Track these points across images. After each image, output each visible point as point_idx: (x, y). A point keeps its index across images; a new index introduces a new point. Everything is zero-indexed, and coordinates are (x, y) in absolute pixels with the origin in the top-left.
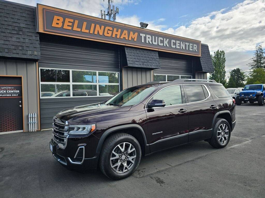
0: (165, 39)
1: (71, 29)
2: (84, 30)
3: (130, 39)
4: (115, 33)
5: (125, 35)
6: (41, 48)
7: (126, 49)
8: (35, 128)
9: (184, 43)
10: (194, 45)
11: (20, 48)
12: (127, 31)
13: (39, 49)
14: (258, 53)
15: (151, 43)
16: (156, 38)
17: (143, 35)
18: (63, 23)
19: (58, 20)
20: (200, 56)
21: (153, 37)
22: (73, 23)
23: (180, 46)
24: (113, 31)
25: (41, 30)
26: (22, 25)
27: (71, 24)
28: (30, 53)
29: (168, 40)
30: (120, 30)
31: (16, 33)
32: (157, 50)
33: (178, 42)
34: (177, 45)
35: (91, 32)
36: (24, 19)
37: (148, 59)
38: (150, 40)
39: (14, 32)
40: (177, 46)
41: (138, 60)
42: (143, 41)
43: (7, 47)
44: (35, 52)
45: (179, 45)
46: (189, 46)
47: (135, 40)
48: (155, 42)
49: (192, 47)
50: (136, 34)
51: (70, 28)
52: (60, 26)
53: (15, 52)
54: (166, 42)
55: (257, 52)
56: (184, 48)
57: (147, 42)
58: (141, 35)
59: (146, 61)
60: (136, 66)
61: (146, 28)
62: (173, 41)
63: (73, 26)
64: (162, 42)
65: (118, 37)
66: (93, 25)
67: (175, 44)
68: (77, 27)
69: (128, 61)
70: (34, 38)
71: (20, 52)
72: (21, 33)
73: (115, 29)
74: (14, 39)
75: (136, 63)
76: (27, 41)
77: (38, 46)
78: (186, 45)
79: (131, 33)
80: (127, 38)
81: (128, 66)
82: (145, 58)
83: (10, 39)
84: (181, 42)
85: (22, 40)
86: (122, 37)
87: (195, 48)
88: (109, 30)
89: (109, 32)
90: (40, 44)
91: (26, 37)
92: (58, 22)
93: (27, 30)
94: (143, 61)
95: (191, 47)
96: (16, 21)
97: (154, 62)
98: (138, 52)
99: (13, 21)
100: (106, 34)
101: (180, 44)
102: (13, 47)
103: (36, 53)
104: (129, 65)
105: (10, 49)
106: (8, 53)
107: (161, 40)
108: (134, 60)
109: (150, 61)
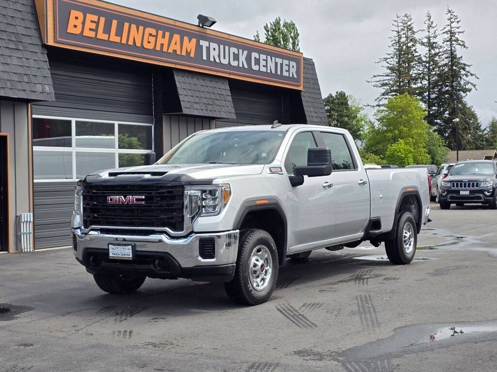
0: (241, 51)
1: (94, 37)
2: (114, 38)
3: (184, 53)
4: (160, 40)
5: (176, 44)
7: (175, 74)
8: (30, 244)
9: (273, 58)
10: (293, 64)
11: (26, 79)
12: (179, 36)
13: (50, 81)
15: (217, 61)
16: (227, 48)
17: (204, 44)
18: (83, 23)
19: (77, 18)
20: (301, 88)
21: (222, 47)
22: (97, 23)
23: (266, 66)
24: (156, 36)
25: (51, 42)
26: (21, 30)
27: (93, 26)
28: (39, 88)
29: (246, 52)
30: (167, 34)
31: (14, 47)
32: (227, 76)
33: (263, 57)
34: (263, 63)
35: (124, 41)
36: (19, 15)
37: (213, 96)
38: (216, 54)
39: (12, 47)
40: (261, 66)
41: (197, 100)
42: (205, 58)
43: (9, 78)
44: (46, 86)
46: (282, 65)
47: (192, 55)
48: (224, 58)
49: (287, 68)
50: (194, 40)
51: (92, 34)
52: (78, 31)
53: (20, 86)
54: (242, 58)
56: (273, 72)
57: (212, 59)
58: (202, 42)
59: (211, 102)
60: (196, 113)
61: (211, 28)
62: (255, 55)
63: (96, 30)
64: (236, 57)
65: (165, 50)
66: (126, 25)
67: (257, 62)
68: (104, 33)
69: (182, 103)
70: (40, 56)
71: (26, 87)
72: (21, 47)
73: (160, 32)
74: (14, 61)
75: (195, 106)
76: (32, 63)
77: (48, 73)
78: (276, 64)
79: (186, 39)
80: (178, 52)
81: (183, 112)
82: (208, 95)
83: (9, 61)
84: (269, 57)
85: (25, 62)
86: (170, 51)
87: (293, 70)
88: (150, 35)
89: (150, 39)
90: (51, 70)
91: (29, 55)
92: (76, 22)
93: (29, 40)
94: (205, 101)
95: (285, 68)
96: (10, 21)
97: (224, 103)
98: (195, 81)
99: (6, 22)
100: (146, 45)
101: (266, 61)
102: (15, 78)
103: (47, 89)
104: (186, 111)
105: (13, 82)
106: (12, 89)
107: (234, 53)
108: (192, 99)
109: (217, 102)
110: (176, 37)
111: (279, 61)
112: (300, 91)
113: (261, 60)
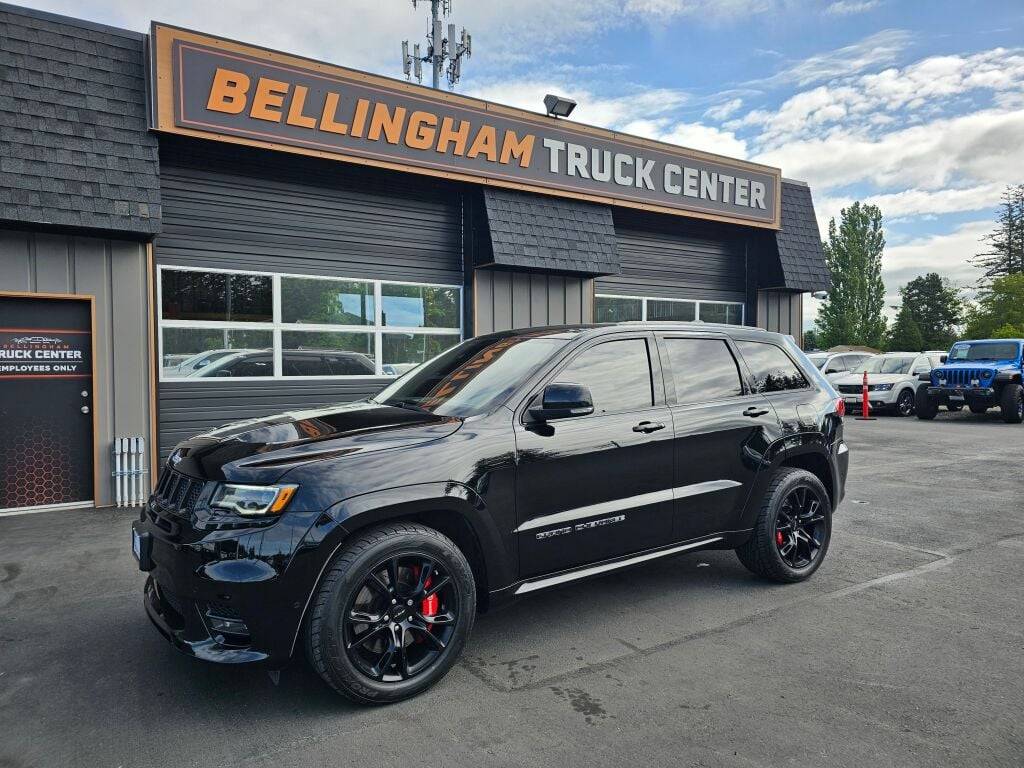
0: (639, 161)
1: (278, 120)
2: (328, 124)
3: (505, 158)
4: (447, 134)
5: (486, 142)
6: (166, 192)
7: (487, 196)
8: (137, 493)
9: (714, 176)
10: (755, 185)
11: (87, 191)
12: (493, 129)
13: (156, 197)
14: (1014, 214)
15: (585, 174)
16: (607, 155)
17: (555, 145)
18: (251, 95)
19: (232, 84)
20: (776, 226)
21: (595, 153)
22: (288, 97)
23: (699, 188)
24: (439, 128)
25: (165, 124)
26: (95, 104)
27: (278, 101)
28: (121, 208)
29: (651, 164)
30: (465, 125)
31: (71, 133)
32: (610, 202)
33: (689, 172)
34: (688, 182)
35: (357, 131)
36: (100, 78)
37: (573, 236)
38: (582, 163)
39: (63, 131)
40: (686, 187)
41: (534, 241)
42: (555, 168)
43: (37, 187)
44: (140, 205)
45: (694, 183)
46: (733, 187)
47: (525, 162)
48: (602, 170)
49: (745, 192)
50: (530, 140)
51: (276, 116)
52: (238, 106)
53: (65, 204)
54: (644, 173)
55: (1011, 211)
56: (714, 197)
57: (572, 171)
58: (548, 142)
59: (565, 245)
60: (526, 263)
61: (569, 118)
62: (670, 168)
63: (286, 109)
64: (630, 170)
65: (460, 150)
66: (364, 105)
67: (678, 179)
68: (304, 113)
69: (494, 246)
70: (139, 152)
71: (88, 206)
72: (89, 133)
73: (448, 122)
74: (64, 158)
75: (526, 251)
76: (111, 163)
77: (154, 183)
78: (721, 185)
79: (511, 135)
80: (492, 157)
81: (496, 262)
82: (562, 235)
83: (48, 156)
84: (704, 174)
85: (94, 161)
86: (473, 153)
87: (759, 197)
88: (424, 123)
89: (424, 131)
90: (162, 176)
91: (107, 148)
92: (230, 91)
93: (115, 123)
94: (553, 243)
95: (740, 192)
96: (70, 86)
97: (596, 248)
98: (534, 209)
99: (61, 88)
100: (412, 141)
101: (699, 179)
102: (61, 188)
103: (144, 210)
104: (500, 260)
105: (47, 196)
106: (42, 207)
107: (624, 163)
108: (520, 240)
109: (580, 246)
110: (488, 131)
111: (727, 180)
112: (774, 232)
113: (686, 177)
